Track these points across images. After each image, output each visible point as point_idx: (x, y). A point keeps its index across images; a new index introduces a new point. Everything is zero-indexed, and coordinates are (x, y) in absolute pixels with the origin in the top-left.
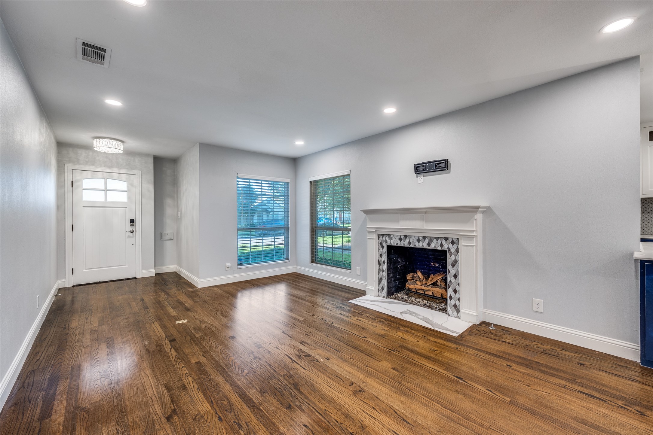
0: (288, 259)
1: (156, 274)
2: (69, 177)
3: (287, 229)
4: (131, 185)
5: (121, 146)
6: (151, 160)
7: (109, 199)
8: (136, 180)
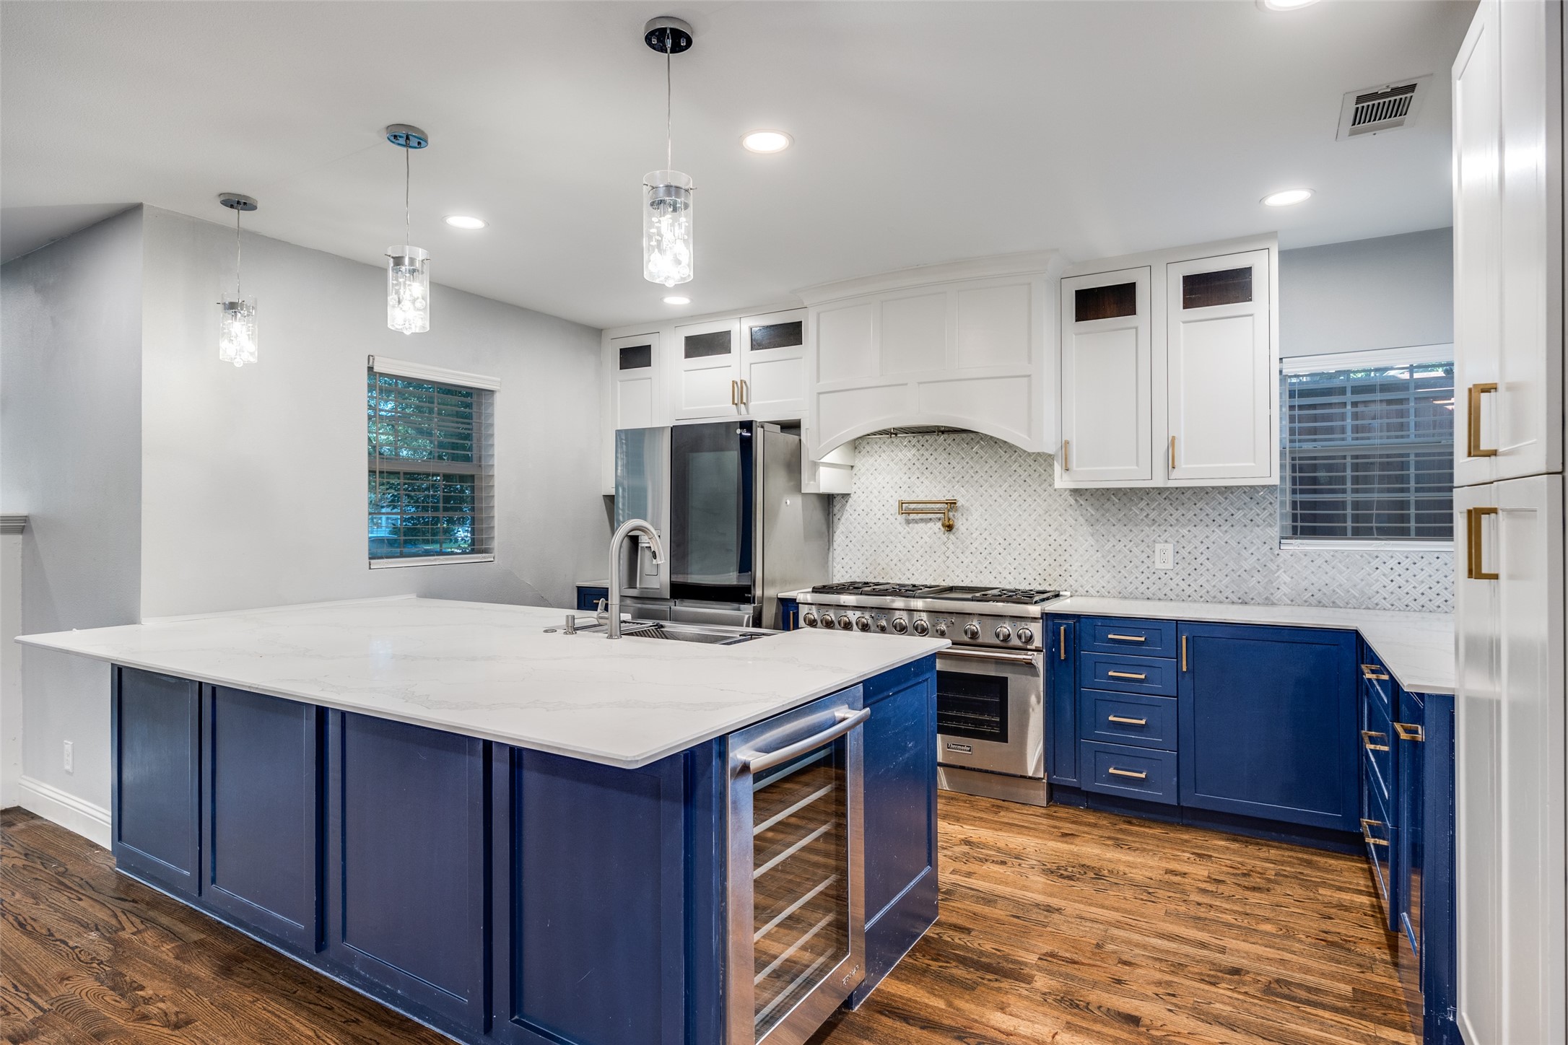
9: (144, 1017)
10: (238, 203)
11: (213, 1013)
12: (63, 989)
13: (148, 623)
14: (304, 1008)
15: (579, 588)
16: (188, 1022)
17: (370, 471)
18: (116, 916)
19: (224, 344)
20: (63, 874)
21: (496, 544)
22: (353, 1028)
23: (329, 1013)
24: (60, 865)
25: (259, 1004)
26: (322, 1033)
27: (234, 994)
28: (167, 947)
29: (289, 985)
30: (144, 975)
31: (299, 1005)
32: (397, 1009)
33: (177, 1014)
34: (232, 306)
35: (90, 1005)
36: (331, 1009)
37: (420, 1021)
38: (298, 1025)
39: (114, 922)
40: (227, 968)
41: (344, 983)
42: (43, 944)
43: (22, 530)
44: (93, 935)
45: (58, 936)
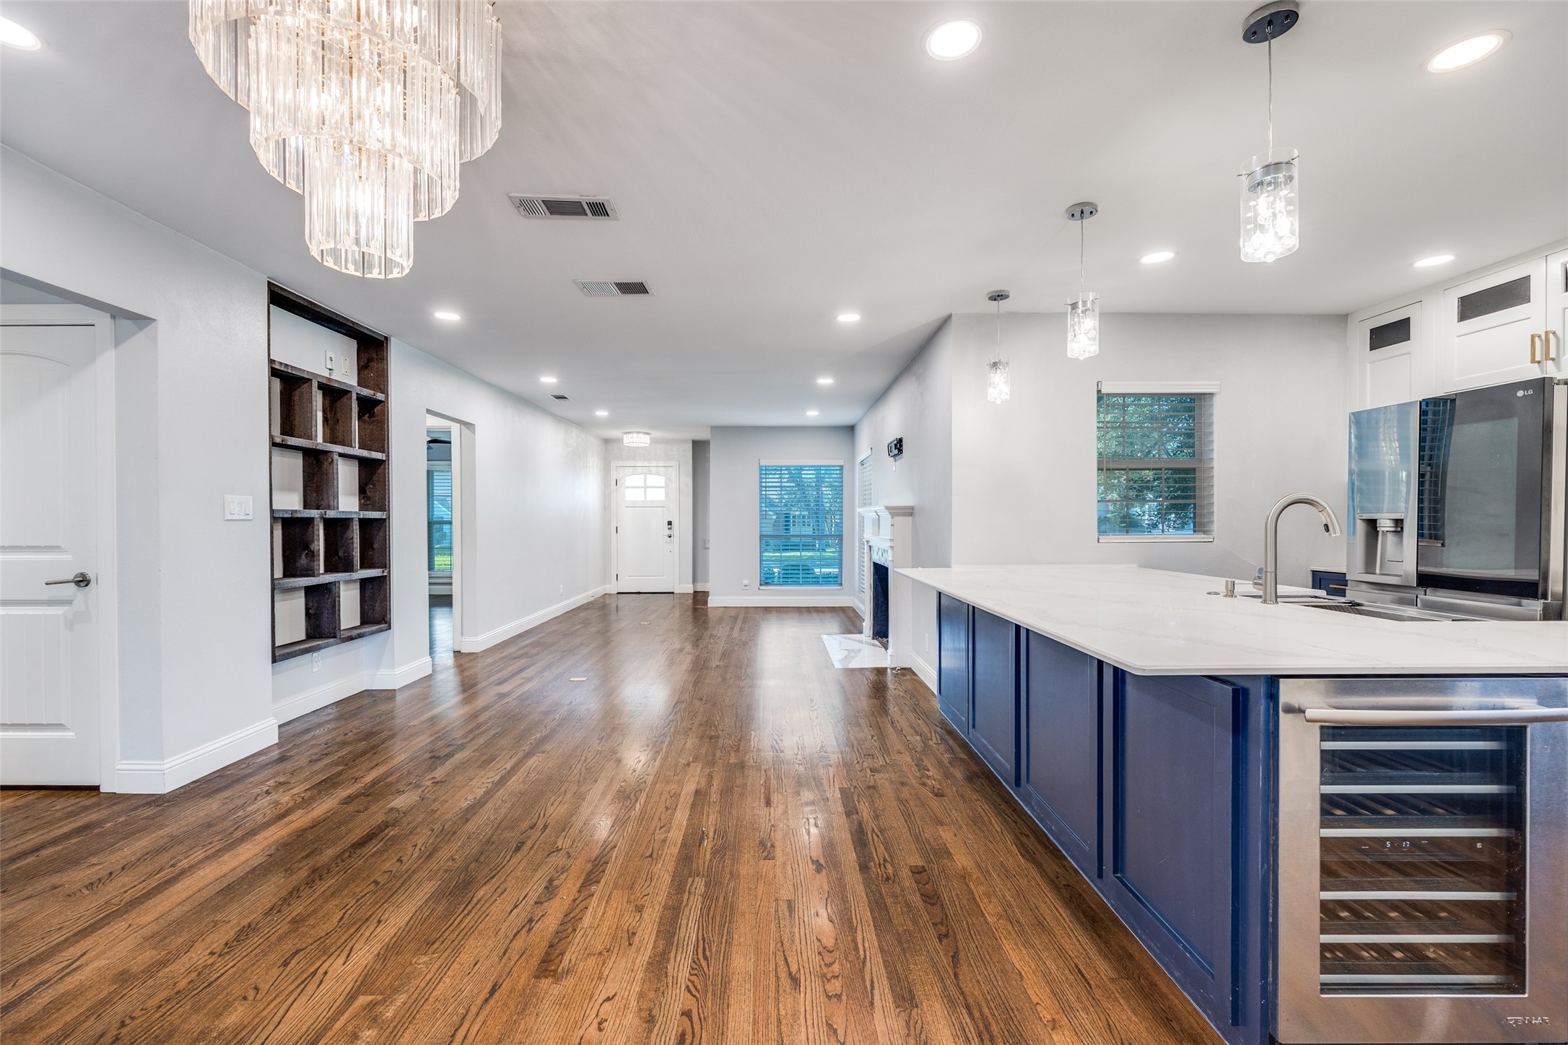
0: (841, 584)
1: (695, 592)
2: (614, 476)
3: (840, 537)
4: (668, 480)
5: (648, 437)
6: (690, 446)
7: (649, 498)
8: (673, 473)
9: (924, 784)
10: (998, 297)
11: (955, 797)
12: (897, 757)
13: (956, 568)
14: (1001, 815)
15: (1314, 572)
16: (942, 796)
17: (1099, 469)
18: (931, 732)
19: (991, 390)
20: (916, 705)
21: (1215, 527)
22: (1024, 839)
23: (1013, 824)
24: (918, 701)
25: (979, 802)
26: (1005, 832)
27: (968, 792)
28: (947, 756)
29: (999, 800)
30: (932, 765)
31: (999, 813)
32: (1054, 841)
33: (939, 789)
34: (995, 365)
35: (905, 769)
36: (1016, 823)
37: (1066, 855)
38: (994, 822)
39: (929, 735)
40: (970, 778)
41: (1029, 812)
42: (897, 734)
43: (911, 514)
44: (918, 738)
45: (904, 732)
